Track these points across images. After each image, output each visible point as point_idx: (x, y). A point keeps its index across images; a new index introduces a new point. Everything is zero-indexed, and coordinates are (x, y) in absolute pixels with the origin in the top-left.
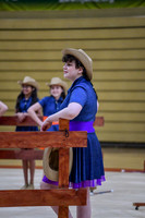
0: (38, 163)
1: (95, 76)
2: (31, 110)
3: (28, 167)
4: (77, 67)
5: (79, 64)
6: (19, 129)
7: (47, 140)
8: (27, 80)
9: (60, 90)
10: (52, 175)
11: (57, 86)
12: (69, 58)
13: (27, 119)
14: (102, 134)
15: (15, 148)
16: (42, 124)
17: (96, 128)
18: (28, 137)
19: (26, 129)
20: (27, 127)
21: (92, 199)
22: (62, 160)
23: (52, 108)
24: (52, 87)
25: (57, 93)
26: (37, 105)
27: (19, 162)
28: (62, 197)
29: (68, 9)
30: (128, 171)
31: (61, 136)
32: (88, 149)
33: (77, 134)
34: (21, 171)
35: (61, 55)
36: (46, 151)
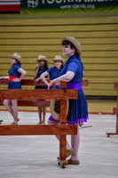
0: (48, 109)
1: (82, 54)
2: (43, 76)
7: (53, 94)
9: (60, 64)
10: (56, 116)
11: (59, 61)
12: (66, 43)
14: (87, 91)
15: (33, 99)
16: (49, 85)
17: (83, 87)
18: (42, 93)
21: (80, 131)
22: (62, 107)
23: (55, 74)
24: (55, 61)
25: (58, 65)
26: (46, 73)
27: (36, 108)
28: (63, 130)
30: (103, 114)
31: (62, 92)
32: (79, 100)
33: (71, 91)
34: (37, 114)
35: (60, 41)
36: (52, 102)
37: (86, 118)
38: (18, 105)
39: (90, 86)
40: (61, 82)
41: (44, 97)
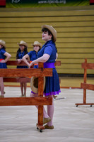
0: (28, 84)
3: (23, 86)
4: (49, 34)
5: (50, 33)
6: (18, 67)
7: (31, 73)
8: (22, 42)
9: (38, 48)
10: (35, 90)
11: (37, 46)
13: (22, 62)
14: (59, 70)
15: (16, 76)
16: (30, 65)
17: (56, 67)
18: (23, 72)
19: (22, 67)
20: (22, 66)
21: (55, 102)
22: (40, 83)
24: (34, 46)
25: (37, 49)
26: (27, 55)
27: (19, 84)
28: (40, 101)
29: (43, 7)
30: (72, 88)
31: (39, 70)
33: (47, 70)
35: (40, 30)
36: (32, 78)
37: (58, 91)
38: (4, 81)
39: (62, 66)
40: (39, 63)
41: (26, 75)
